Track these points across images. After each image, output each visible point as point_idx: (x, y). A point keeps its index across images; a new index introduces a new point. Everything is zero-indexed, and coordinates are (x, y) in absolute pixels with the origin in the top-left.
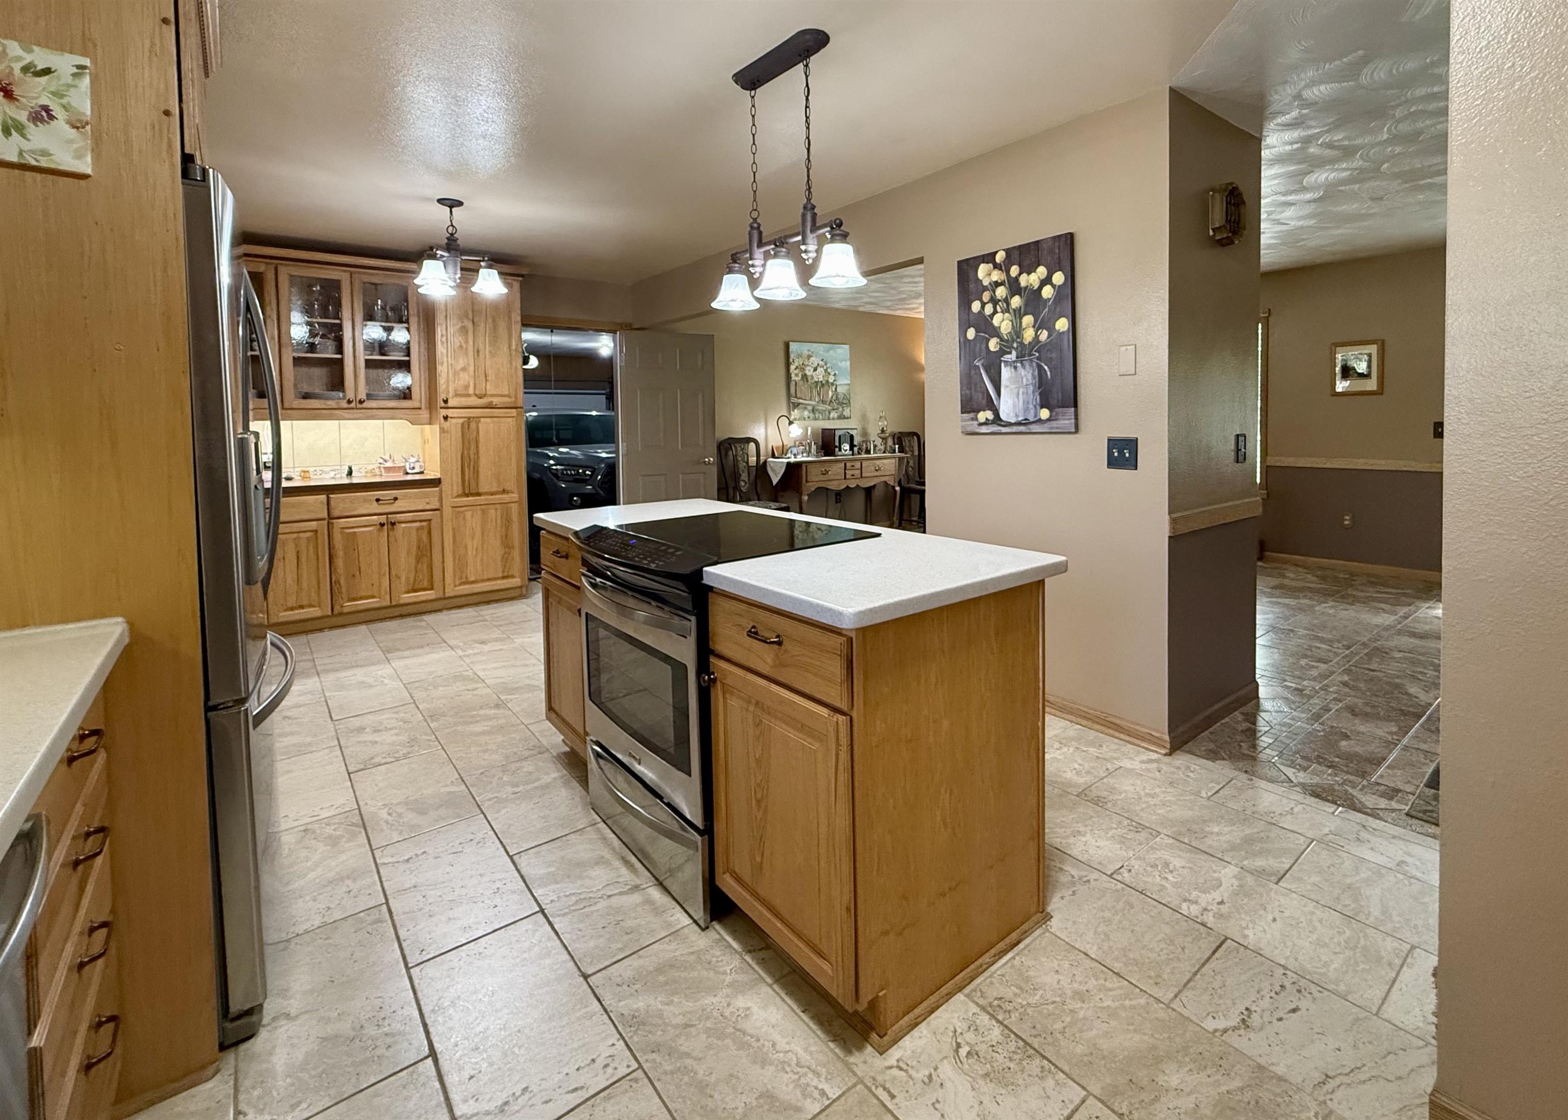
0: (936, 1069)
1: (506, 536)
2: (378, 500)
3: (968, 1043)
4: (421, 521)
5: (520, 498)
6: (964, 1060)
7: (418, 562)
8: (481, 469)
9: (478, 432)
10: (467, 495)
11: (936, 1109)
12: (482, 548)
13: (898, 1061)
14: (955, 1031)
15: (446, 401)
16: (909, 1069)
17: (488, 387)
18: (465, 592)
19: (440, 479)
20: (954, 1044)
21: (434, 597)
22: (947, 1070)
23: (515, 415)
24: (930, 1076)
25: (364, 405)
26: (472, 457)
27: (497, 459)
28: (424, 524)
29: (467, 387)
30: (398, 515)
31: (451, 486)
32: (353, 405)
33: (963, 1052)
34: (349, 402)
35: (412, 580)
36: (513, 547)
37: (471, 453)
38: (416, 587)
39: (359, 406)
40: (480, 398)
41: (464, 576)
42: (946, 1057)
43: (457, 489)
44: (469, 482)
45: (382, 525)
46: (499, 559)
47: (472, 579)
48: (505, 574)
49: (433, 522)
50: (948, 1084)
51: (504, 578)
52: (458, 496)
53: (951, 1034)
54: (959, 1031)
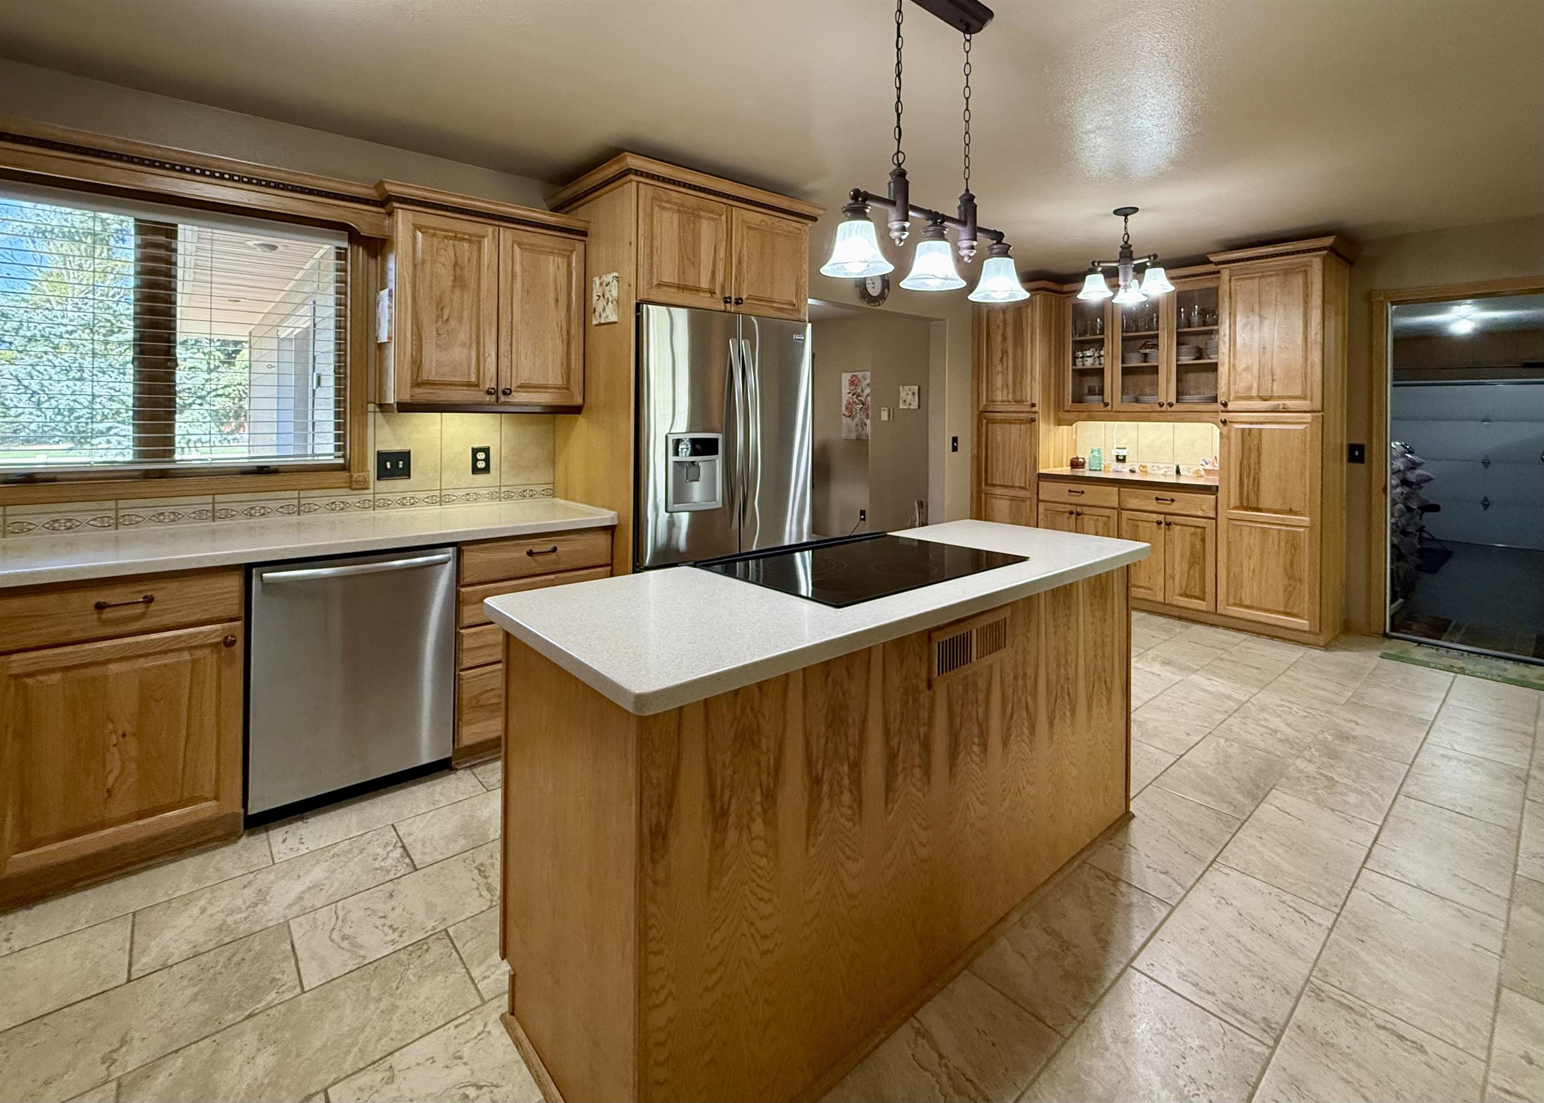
0: (465, 1064)
1: (1292, 564)
2: (1157, 499)
3: (478, 1097)
4: (1196, 527)
5: (1311, 521)
6: (461, 1091)
7: (1190, 568)
8: (1262, 481)
9: (1260, 439)
10: (1246, 509)
11: (428, 1060)
12: (1261, 572)
13: (489, 1032)
14: (496, 1087)
15: (1225, 405)
16: (476, 1041)
17: (1275, 388)
18: (1238, 615)
19: (1217, 487)
20: (482, 1084)
21: (1204, 608)
22: (460, 1073)
23: (1309, 420)
24: (461, 1058)
25: (1173, 408)
26: (1252, 467)
27: (1283, 472)
28: (1199, 530)
29: (1249, 388)
30: (1175, 517)
31: (1230, 494)
32: (1164, 408)
33: (472, 1092)
34: (1161, 405)
35: (1184, 585)
36: (1301, 581)
37: (1252, 461)
38: (1188, 592)
39: (1169, 409)
40: (1266, 400)
41: (1238, 598)
42: (472, 1073)
43: (1234, 501)
44: (1248, 495)
45: (1159, 523)
46: (1281, 590)
47: (1248, 603)
48: (1288, 611)
49: (1207, 529)
50: (445, 1072)
51: (1286, 614)
52: (1235, 508)
53: (495, 1082)
54: (496, 1090)
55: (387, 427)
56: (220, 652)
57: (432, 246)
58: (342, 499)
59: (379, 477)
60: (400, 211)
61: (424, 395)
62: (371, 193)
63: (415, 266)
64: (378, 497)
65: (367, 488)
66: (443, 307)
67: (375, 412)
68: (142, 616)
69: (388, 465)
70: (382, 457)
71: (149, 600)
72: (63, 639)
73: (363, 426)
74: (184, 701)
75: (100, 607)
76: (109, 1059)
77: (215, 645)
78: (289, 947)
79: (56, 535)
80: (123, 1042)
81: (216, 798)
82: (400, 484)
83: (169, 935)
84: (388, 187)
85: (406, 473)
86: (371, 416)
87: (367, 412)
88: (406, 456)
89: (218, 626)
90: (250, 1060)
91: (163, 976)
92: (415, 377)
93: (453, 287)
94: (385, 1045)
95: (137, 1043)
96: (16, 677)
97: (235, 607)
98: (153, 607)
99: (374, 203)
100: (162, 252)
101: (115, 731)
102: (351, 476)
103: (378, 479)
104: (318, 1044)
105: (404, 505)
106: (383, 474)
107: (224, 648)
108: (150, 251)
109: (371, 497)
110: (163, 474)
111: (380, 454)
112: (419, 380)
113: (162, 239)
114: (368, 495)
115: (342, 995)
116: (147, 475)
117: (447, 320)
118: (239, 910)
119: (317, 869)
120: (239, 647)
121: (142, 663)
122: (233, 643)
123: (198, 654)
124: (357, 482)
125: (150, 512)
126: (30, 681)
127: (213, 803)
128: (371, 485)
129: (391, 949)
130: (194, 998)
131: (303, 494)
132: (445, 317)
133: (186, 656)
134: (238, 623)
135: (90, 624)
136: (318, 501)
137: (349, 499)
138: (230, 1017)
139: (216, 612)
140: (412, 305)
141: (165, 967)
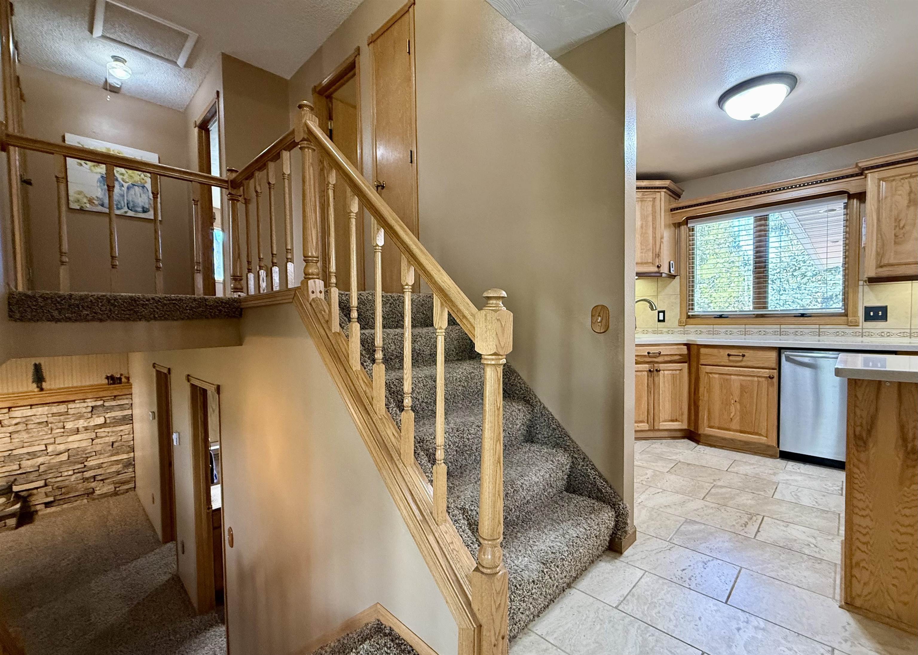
55: (871, 293)
56: (768, 381)
57: (892, 187)
58: (843, 330)
59: (866, 320)
60: (869, 175)
61: (885, 272)
62: (857, 170)
63: (879, 201)
64: (864, 331)
65: (858, 326)
66: (900, 220)
67: (863, 285)
68: (741, 361)
69: (872, 314)
70: (868, 310)
71: (743, 356)
72: (719, 364)
73: (856, 292)
74: (755, 396)
75: (729, 355)
76: (714, 480)
77: (766, 377)
78: (775, 487)
79: (727, 336)
80: (719, 480)
81: (766, 437)
82: (880, 324)
83: (741, 468)
84: (860, 165)
85: (884, 318)
86: (861, 288)
87: (858, 285)
88: (884, 309)
89: (767, 370)
90: (748, 500)
91: (735, 474)
92: (879, 262)
93: (908, 206)
94: (791, 521)
95: (722, 481)
96: (707, 373)
97: (774, 364)
98: (745, 358)
99: (857, 175)
100: (763, 228)
101: (732, 399)
102: (848, 319)
103: (865, 321)
104: (768, 508)
105: (882, 336)
106: (868, 318)
107: (769, 379)
108: (759, 228)
109: (861, 331)
110: (762, 316)
111: (866, 308)
112: (882, 264)
113: (763, 222)
114: (858, 329)
115: (785, 505)
116: (758, 316)
117: (904, 227)
118: (765, 473)
119: (800, 477)
120: (775, 380)
121: (741, 377)
122: (773, 378)
123: (760, 379)
124: (851, 322)
125: (756, 330)
126: (710, 375)
127: (765, 438)
128: (861, 324)
129: (812, 506)
130: (740, 482)
131: (821, 327)
132: (901, 225)
133: (756, 379)
134: (775, 371)
135: (725, 360)
136: (829, 331)
137: (847, 331)
138: (747, 490)
139: (766, 365)
140: (877, 223)
141: (737, 473)
